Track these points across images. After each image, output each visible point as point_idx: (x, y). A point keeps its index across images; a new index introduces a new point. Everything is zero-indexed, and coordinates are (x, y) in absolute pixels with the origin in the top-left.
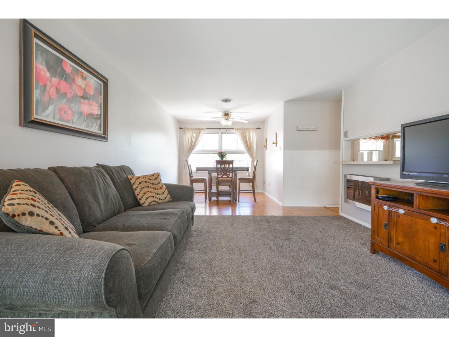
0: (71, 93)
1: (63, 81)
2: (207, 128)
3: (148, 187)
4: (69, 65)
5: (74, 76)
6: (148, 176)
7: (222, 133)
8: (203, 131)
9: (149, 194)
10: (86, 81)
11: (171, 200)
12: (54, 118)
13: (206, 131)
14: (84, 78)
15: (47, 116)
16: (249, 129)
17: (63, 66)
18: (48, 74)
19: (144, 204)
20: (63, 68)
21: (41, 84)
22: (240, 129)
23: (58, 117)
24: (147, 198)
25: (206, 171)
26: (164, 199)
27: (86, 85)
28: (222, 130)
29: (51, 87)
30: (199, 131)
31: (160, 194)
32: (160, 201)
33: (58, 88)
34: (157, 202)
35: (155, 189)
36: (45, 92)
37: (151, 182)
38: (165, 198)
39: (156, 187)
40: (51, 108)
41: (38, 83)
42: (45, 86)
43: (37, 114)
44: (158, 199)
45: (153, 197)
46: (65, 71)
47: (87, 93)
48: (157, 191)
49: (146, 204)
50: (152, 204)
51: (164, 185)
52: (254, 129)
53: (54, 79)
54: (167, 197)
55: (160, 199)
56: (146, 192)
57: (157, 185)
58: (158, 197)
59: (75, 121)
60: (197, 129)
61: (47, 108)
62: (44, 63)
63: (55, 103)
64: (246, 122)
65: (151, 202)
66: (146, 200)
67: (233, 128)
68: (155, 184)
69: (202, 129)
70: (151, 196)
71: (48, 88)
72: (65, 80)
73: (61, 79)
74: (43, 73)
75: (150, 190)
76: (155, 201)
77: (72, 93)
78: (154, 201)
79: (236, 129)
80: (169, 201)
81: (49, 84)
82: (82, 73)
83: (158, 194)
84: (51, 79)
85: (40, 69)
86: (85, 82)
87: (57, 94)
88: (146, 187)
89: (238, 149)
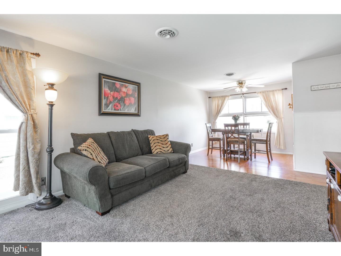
0: (119, 96)
1: (116, 92)
2: (230, 95)
3: (159, 143)
4: (118, 84)
5: (121, 88)
6: (160, 136)
7: (246, 98)
8: (227, 98)
9: (158, 147)
10: (127, 88)
11: (173, 152)
12: (112, 110)
13: (230, 97)
14: (126, 87)
15: (109, 110)
16: (273, 91)
17: (116, 85)
18: (109, 91)
19: (153, 152)
20: (116, 86)
21: (106, 96)
22: (263, 92)
24: (156, 149)
25: (220, 132)
26: (167, 151)
27: (127, 90)
28: (245, 95)
29: (111, 96)
30: (224, 98)
31: (165, 148)
32: (164, 152)
33: (114, 96)
34: (162, 152)
35: (163, 144)
36: (108, 99)
37: (161, 139)
38: (168, 150)
39: (163, 143)
40: (110, 106)
41: (105, 96)
42: (108, 97)
43: (104, 110)
44: (163, 150)
45: (160, 149)
46: (117, 87)
47: (128, 94)
48: (163, 146)
49: (155, 153)
50: (158, 153)
51: (170, 142)
52: (279, 90)
53: (112, 93)
54: (169, 150)
55: (164, 151)
56: (156, 146)
57: (164, 142)
58: (164, 149)
59: (121, 109)
60: (222, 97)
61: (109, 106)
62: (108, 87)
63: (112, 103)
65: (158, 152)
66: (155, 150)
67: (256, 92)
68: (163, 141)
69: (226, 96)
70: (159, 148)
71: (109, 97)
72: (117, 91)
73: (115, 92)
74: (107, 92)
75: (159, 144)
77: (120, 96)
78: (160, 151)
79: (258, 93)
80: (171, 153)
81: (110, 95)
82: (125, 85)
83: (163, 147)
84: (110, 93)
85: (106, 90)
86: (126, 89)
87: (113, 99)
88: (157, 142)
89: (262, 111)
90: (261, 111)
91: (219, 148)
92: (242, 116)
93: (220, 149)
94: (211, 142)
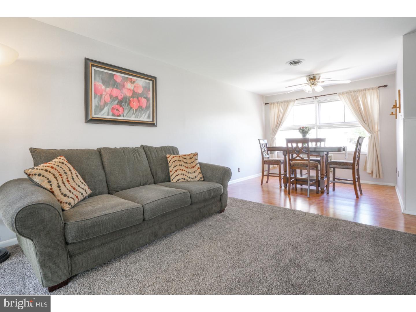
0: (121, 95)
1: (115, 89)
2: (297, 99)
3: (181, 165)
4: (119, 77)
5: (124, 83)
6: (184, 155)
7: (319, 102)
8: (291, 104)
9: (180, 172)
10: (135, 84)
11: (203, 179)
12: (108, 115)
13: (297, 102)
14: (132, 82)
15: (103, 115)
16: (364, 90)
17: (115, 78)
18: (103, 87)
19: (173, 180)
20: (114, 80)
21: (98, 95)
22: (348, 93)
23: (111, 113)
24: (177, 175)
26: (194, 178)
27: (135, 87)
28: (319, 99)
29: (106, 95)
30: (287, 103)
31: (190, 173)
32: (190, 180)
33: (111, 94)
34: (186, 180)
35: (187, 168)
36: (102, 99)
37: (185, 161)
38: (196, 177)
39: (188, 166)
40: (106, 109)
41: (97, 94)
42: (101, 95)
43: (95, 114)
44: (188, 177)
45: (183, 175)
46: (116, 81)
47: (136, 93)
48: (188, 170)
49: (175, 180)
50: (180, 181)
51: (199, 165)
52: (373, 89)
53: (108, 89)
54: (197, 176)
55: (189, 178)
56: (178, 170)
57: (190, 164)
58: (189, 175)
59: (125, 115)
60: (284, 102)
61: (103, 109)
62: (100, 81)
63: (109, 105)
64: (349, 82)
65: (180, 179)
66: (176, 177)
67: (336, 94)
68: (188, 163)
69: (291, 101)
70: (181, 174)
71: (103, 96)
72: (117, 87)
73: (113, 88)
74: (100, 87)
75: (182, 168)
76: (184, 179)
77: (123, 95)
78: (182, 179)
79: (340, 94)
80: (199, 181)
81: (104, 93)
82: (131, 79)
83: (188, 173)
84: (106, 90)
85: (98, 85)
86: (133, 85)
87: (110, 98)
88: (179, 165)
89: (345, 121)
90: (343, 122)
91: (278, 175)
92: (314, 129)
93: (280, 177)
94: (266, 166)
